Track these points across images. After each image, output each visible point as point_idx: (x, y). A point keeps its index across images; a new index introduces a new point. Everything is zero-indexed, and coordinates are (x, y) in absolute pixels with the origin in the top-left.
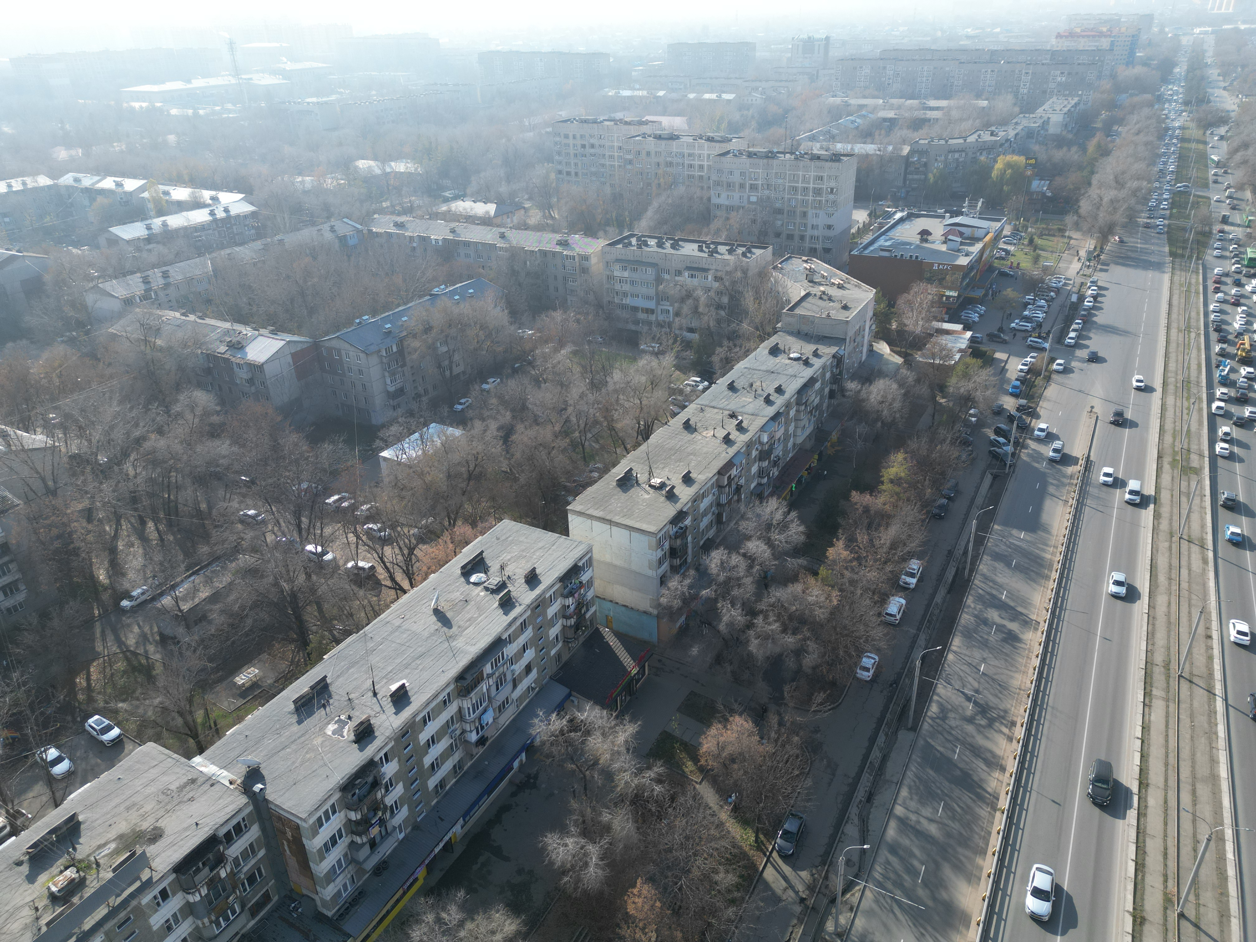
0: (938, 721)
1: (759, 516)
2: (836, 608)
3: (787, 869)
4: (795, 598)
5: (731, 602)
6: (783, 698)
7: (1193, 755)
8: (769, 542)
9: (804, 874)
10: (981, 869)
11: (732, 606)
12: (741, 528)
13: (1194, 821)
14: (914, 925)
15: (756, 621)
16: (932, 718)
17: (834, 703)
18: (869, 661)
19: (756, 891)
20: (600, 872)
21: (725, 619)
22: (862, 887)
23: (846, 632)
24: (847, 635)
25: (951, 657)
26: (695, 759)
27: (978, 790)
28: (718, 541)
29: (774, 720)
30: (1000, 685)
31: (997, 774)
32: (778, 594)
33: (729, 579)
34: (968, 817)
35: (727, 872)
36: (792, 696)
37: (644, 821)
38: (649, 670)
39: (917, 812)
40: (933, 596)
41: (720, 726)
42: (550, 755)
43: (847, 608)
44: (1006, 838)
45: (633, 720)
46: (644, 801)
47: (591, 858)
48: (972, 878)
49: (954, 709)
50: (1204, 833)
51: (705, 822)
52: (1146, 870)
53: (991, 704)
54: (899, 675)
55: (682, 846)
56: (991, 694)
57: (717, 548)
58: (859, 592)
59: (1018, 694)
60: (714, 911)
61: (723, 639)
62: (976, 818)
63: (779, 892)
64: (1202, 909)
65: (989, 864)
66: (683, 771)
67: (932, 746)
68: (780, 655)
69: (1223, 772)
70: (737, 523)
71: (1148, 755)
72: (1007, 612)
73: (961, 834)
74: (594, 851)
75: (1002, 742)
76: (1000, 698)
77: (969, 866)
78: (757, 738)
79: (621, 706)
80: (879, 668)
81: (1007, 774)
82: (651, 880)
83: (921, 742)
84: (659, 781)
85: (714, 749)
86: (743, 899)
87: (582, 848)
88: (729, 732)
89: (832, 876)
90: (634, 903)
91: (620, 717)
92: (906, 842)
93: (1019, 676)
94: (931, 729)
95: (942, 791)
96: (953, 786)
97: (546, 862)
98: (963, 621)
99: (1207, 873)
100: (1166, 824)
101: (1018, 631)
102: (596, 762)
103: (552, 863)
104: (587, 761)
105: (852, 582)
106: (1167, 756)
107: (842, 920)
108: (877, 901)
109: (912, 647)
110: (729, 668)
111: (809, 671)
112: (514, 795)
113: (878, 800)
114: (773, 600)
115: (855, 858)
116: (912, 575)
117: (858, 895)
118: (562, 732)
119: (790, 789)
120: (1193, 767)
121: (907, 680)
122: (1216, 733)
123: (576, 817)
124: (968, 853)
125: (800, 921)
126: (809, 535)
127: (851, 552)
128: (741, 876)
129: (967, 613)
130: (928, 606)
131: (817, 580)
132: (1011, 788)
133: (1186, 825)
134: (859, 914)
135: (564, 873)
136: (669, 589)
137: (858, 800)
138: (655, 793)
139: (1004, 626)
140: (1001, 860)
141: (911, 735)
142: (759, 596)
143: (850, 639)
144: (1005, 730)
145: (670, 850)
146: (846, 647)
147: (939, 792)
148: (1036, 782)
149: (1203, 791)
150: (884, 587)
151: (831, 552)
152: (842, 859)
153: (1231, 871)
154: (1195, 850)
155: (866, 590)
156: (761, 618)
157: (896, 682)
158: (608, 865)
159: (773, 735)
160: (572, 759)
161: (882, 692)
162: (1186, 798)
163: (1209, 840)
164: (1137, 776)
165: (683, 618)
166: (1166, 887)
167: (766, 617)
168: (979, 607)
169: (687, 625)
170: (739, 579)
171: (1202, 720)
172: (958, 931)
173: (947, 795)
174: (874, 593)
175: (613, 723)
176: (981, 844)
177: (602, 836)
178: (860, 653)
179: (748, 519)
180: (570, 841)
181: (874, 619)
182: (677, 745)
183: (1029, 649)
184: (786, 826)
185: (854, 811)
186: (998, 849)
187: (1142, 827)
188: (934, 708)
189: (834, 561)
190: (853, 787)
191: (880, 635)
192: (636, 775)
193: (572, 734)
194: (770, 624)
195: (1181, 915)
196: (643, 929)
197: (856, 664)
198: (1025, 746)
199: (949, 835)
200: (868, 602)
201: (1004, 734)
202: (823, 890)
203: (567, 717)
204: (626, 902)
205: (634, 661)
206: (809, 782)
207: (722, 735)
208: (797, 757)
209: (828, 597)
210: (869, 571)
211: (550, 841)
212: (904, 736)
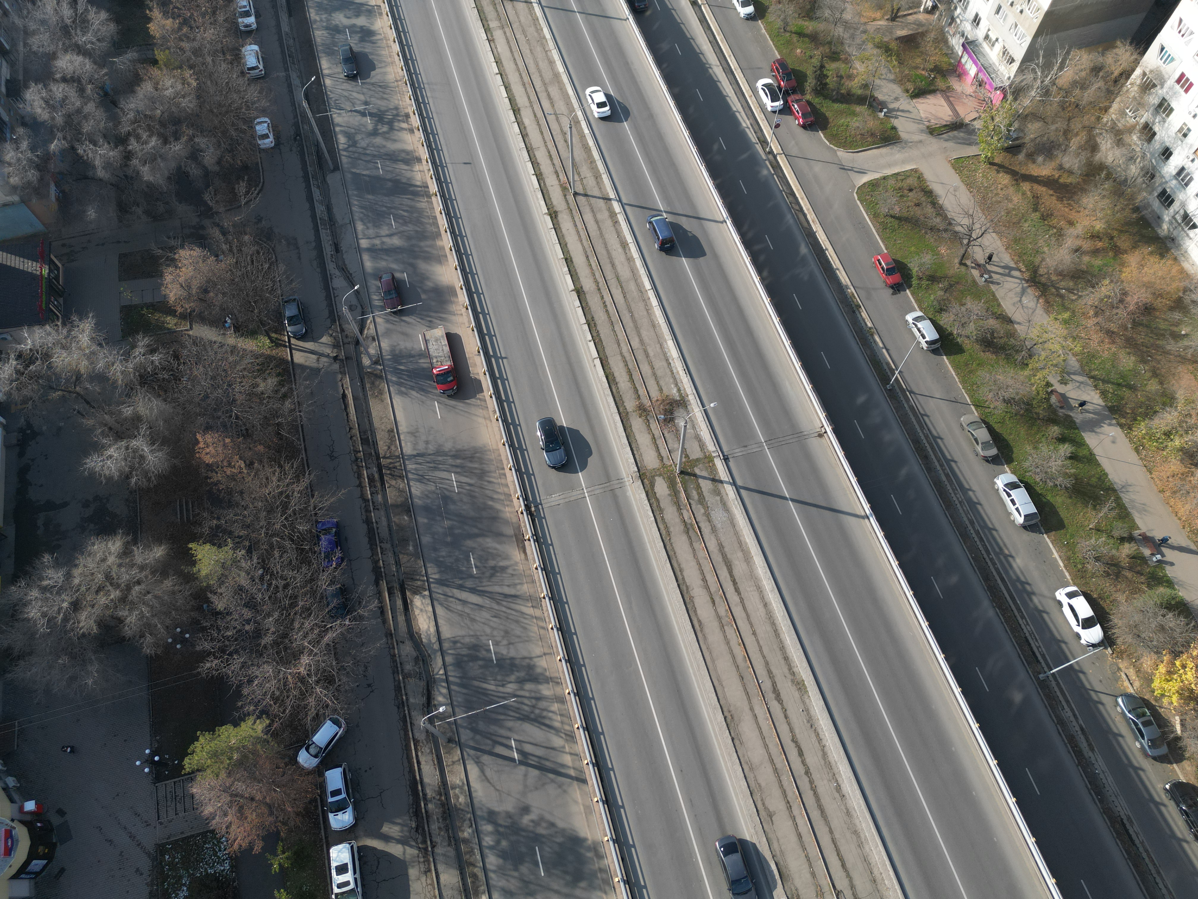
0: (351, 149)
1: (43, 22)
2: (199, 88)
3: (309, 345)
4: (153, 100)
5: (90, 142)
6: (211, 209)
7: (537, 65)
8: (80, 50)
9: (325, 339)
10: (443, 248)
11: (95, 145)
12: (35, 48)
13: (557, 119)
14: (422, 319)
15: (130, 147)
16: (345, 150)
17: (258, 185)
18: (262, 127)
19: (297, 377)
20: (160, 454)
21: (97, 162)
22: (371, 319)
23: (224, 109)
24: (227, 112)
25: (328, 82)
26: (171, 312)
27: (411, 189)
28: (21, 77)
29: (216, 233)
30: (380, 86)
31: (417, 167)
32: (132, 106)
33: (68, 116)
34: (415, 215)
35: (265, 379)
36: (217, 202)
37: (166, 391)
38: (60, 260)
39: (378, 236)
40: (278, 26)
41: (171, 269)
42: (26, 400)
43: (209, 82)
44: (448, 214)
45: (82, 316)
46: (152, 375)
47: (143, 450)
48: (440, 259)
49: (358, 131)
50: (565, 122)
51: (219, 356)
52: (544, 176)
53: (383, 109)
54: (296, 125)
55: (214, 387)
56: (378, 99)
57: (27, 87)
58: (209, 59)
59: (398, 86)
60: (275, 414)
61: (112, 184)
62: (420, 211)
63: (315, 365)
64: (585, 181)
65: (446, 241)
66: (168, 329)
67: (359, 174)
68: (179, 168)
69: (561, 69)
70: (25, 45)
71: (509, 84)
72: (350, 10)
73: (417, 231)
74: (140, 444)
75: (407, 137)
76: (386, 99)
77: (435, 252)
78: (213, 258)
79: (60, 311)
80: (274, 127)
81: (424, 162)
82: (208, 428)
83: (348, 176)
84: (153, 351)
85: (181, 292)
86: (291, 389)
87: (127, 448)
88: (183, 269)
89: (345, 326)
90: (207, 454)
91: (67, 321)
92: (383, 264)
93: (389, 69)
94: (350, 160)
95: (386, 207)
96: (392, 198)
97: (104, 482)
98: (318, 40)
99: (579, 153)
100: (542, 133)
101: (368, 25)
102: (78, 376)
103: (110, 479)
104: (67, 380)
105: (197, 52)
106: (522, 78)
107: (372, 351)
108: (387, 321)
109: (291, 91)
110: (139, 211)
111: (217, 168)
112: (21, 455)
113: (344, 246)
114: (131, 115)
115: (354, 302)
116: (247, 14)
117: (372, 326)
118: (18, 372)
119: (270, 284)
120: (541, 76)
121: (305, 127)
122: (544, 38)
123: (100, 431)
124: (429, 243)
125: (343, 373)
126: (117, 19)
127: (174, 18)
128: (278, 375)
129: (317, 29)
130: (280, 39)
131: (160, 69)
132: (432, 172)
133: (554, 126)
134: (380, 338)
135: (128, 477)
136: (10, 164)
137: (329, 256)
138: (157, 363)
139: (354, 26)
140: (453, 232)
141: (337, 175)
142: (114, 119)
143: (232, 114)
144: (404, 125)
145: (207, 397)
146: (233, 124)
147: (384, 209)
148: (447, 156)
149: (554, 91)
150: (229, 41)
151: (153, 28)
152: (345, 309)
153: (591, 143)
154: (566, 141)
155: (214, 54)
156: (133, 141)
157: (298, 134)
158: (163, 444)
159: (224, 247)
160: (51, 388)
161: (291, 150)
162: (546, 104)
163: (571, 128)
164: (510, 107)
165: (53, 188)
166: (560, 181)
167: (138, 138)
168: (324, 16)
169: (63, 192)
170: (79, 111)
171: (531, 30)
172: (452, 302)
173: (391, 208)
174: (224, 54)
175: (65, 332)
176: (435, 230)
177: (137, 428)
178: (250, 123)
179: (34, 33)
180: (111, 451)
181: (241, 81)
182: (144, 311)
183: (385, 37)
184: (288, 313)
185: (331, 267)
186: (446, 226)
187: (528, 145)
188: (342, 140)
189: (163, 37)
190: (319, 248)
191: (255, 94)
192: (126, 360)
193: (32, 367)
194: (146, 143)
195: (576, 194)
196: (230, 465)
197: (253, 136)
198: (425, 130)
199: (409, 238)
200: (224, 66)
201: (405, 129)
202: (346, 340)
203: (12, 356)
204: (200, 458)
205: (37, 261)
206: (282, 267)
207: (179, 276)
208: (258, 253)
209: (184, 81)
210: (205, 31)
211: (93, 464)
212: (333, 179)
